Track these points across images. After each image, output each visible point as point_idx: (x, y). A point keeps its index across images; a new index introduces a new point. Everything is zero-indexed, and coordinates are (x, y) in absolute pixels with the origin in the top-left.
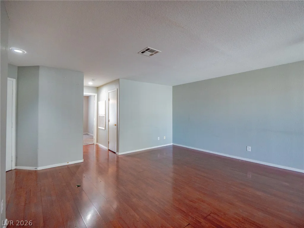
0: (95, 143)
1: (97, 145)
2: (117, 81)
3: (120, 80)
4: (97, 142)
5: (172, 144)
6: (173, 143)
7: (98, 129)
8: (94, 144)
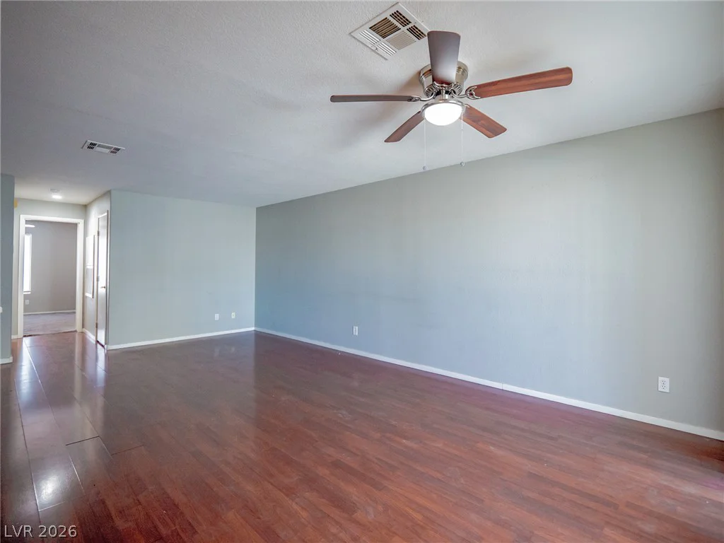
0: (78, 327)
1: (82, 332)
2: (107, 194)
3: (113, 192)
4: (83, 327)
5: (253, 329)
6: (255, 326)
7: (84, 298)
8: (76, 331)
